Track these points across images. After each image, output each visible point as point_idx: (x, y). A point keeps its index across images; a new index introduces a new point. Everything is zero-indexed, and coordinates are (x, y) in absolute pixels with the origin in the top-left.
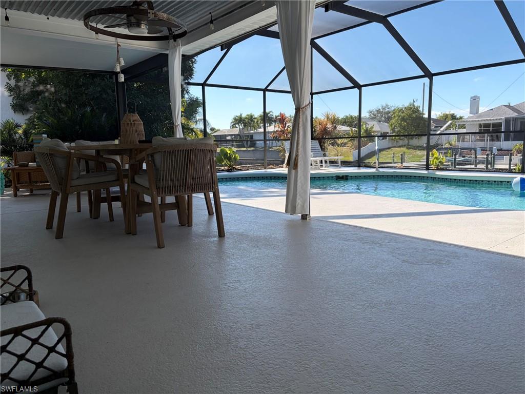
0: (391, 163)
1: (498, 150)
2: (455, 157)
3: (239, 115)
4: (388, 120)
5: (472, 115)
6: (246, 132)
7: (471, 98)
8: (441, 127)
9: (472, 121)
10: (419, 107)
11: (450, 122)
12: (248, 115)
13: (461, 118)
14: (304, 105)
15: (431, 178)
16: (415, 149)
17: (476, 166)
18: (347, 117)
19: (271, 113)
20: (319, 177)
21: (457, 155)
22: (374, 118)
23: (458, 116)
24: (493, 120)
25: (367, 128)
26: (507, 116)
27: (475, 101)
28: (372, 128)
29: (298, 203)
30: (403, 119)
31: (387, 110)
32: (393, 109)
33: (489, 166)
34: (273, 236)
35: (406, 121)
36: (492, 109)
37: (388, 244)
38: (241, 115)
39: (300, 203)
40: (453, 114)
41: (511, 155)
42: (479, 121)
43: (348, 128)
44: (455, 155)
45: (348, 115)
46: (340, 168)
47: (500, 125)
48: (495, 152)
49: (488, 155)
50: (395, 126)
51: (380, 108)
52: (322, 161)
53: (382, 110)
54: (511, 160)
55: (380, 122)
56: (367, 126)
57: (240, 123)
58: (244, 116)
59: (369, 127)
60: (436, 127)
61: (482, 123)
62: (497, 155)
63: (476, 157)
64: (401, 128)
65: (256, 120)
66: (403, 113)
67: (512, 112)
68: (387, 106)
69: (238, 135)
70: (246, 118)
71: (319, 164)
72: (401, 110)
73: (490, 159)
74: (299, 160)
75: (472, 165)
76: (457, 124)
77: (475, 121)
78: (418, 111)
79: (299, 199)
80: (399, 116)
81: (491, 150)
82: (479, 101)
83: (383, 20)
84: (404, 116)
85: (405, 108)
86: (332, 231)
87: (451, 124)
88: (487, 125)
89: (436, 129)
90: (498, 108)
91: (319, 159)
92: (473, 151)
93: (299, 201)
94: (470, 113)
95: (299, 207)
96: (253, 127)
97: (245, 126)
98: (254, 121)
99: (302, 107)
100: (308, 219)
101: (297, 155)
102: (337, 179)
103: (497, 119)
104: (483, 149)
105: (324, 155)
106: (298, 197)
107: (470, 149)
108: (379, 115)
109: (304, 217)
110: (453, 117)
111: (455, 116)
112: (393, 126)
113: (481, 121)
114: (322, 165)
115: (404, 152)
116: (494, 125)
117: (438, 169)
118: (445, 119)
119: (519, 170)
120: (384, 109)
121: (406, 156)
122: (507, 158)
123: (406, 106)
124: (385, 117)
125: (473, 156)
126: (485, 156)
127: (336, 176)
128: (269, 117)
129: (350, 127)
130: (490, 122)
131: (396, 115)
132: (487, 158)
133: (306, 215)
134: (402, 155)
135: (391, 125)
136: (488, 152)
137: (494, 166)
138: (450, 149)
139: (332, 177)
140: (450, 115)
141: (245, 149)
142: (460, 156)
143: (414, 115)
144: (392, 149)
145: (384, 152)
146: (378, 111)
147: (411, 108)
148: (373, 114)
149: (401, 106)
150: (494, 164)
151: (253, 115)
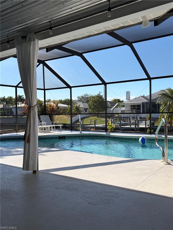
0: (90, 125)
1: (140, 118)
2: (121, 122)
3: (3, 97)
4: (87, 102)
5: (127, 101)
6: (7, 107)
7: (126, 92)
8: (114, 106)
9: (128, 104)
10: (103, 96)
11: (117, 104)
12: (8, 97)
13: (122, 101)
14: (33, 105)
15: (108, 137)
16: (101, 118)
17: (130, 126)
18: (66, 99)
19: (23, 97)
20: (49, 138)
21: (122, 121)
22: (81, 101)
23: (121, 100)
24: (137, 103)
25: (77, 106)
26: (143, 102)
27: (128, 94)
28: (79, 106)
29: (31, 164)
30: (95, 102)
31: (87, 97)
32: (90, 96)
33: (137, 126)
34: (12, 189)
35: (96, 103)
36: (136, 98)
37: (82, 189)
38: (4, 97)
39: (32, 163)
40: (119, 99)
41: (146, 120)
42: (130, 103)
43: (67, 106)
44: (121, 121)
45: (67, 99)
46: (61, 131)
47: (140, 106)
48: (139, 119)
49: (135, 121)
50: (91, 105)
51: (83, 95)
52: (51, 127)
53: (84, 97)
54: (146, 123)
55: (83, 102)
56: (77, 105)
57: (4, 101)
58: (6, 97)
59: (78, 105)
60: (111, 106)
61: (132, 104)
62: (139, 121)
63: (130, 122)
64: (94, 107)
65: (13, 100)
66: (94, 99)
67: (145, 99)
68: (87, 94)
69: (2, 108)
70: (8, 99)
71: (49, 129)
72: (93, 97)
73: (136, 123)
74: (31, 137)
75: (129, 125)
76: (121, 105)
77: (129, 103)
78: (102, 98)
79: (31, 161)
80: (93, 100)
81: (137, 118)
82: (130, 94)
83: (80, 55)
84: (95, 100)
85: (96, 96)
86: (51, 182)
87: (118, 104)
88: (134, 106)
89: (111, 107)
90: (139, 97)
91: (49, 126)
92: (129, 119)
93: (31, 163)
94: (127, 100)
95: (31, 166)
96: (12, 104)
97: (7, 103)
98: (12, 101)
99: (32, 106)
100: (37, 173)
101: (29, 134)
102: (59, 139)
103: (138, 103)
104: (133, 118)
105: (53, 124)
106: (30, 160)
107: (127, 118)
108: (83, 99)
109: (35, 172)
110: (119, 101)
111: (120, 100)
112: (90, 105)
113: (132, 103)
114: (51, 130)
115: (96, 119)
116: (138, 106)
117: (112, 132)
118: (115, 102)
119: (149, 132)
120: (85, 96)
121: (97, 121)
122: (144, 122)
123: (96, 95)
124: (86, 100)
125: (129, 121)
126: (134, 121)
127: (59, 137)
128: (22, 99)
129: (68, 105)
130: (135, 104)
131: (91, 99)
132: (135, 123)
133: (36, 171)
134: (95, 121)
135: (89, 105)
136: (136, 119)
137: (138, 126)
138: (118, 117)
139: (57, 137)
140: (118, 99)
141: (6, 117)
142: (123, 121)
143: (100, 100)
144: (90, 117)
145: (86, 119)
146: (82, 97)
147: (99, 96)
148: (80, 99)
149: (93, 95)
150: (138, 125)
151: (12, 97)
